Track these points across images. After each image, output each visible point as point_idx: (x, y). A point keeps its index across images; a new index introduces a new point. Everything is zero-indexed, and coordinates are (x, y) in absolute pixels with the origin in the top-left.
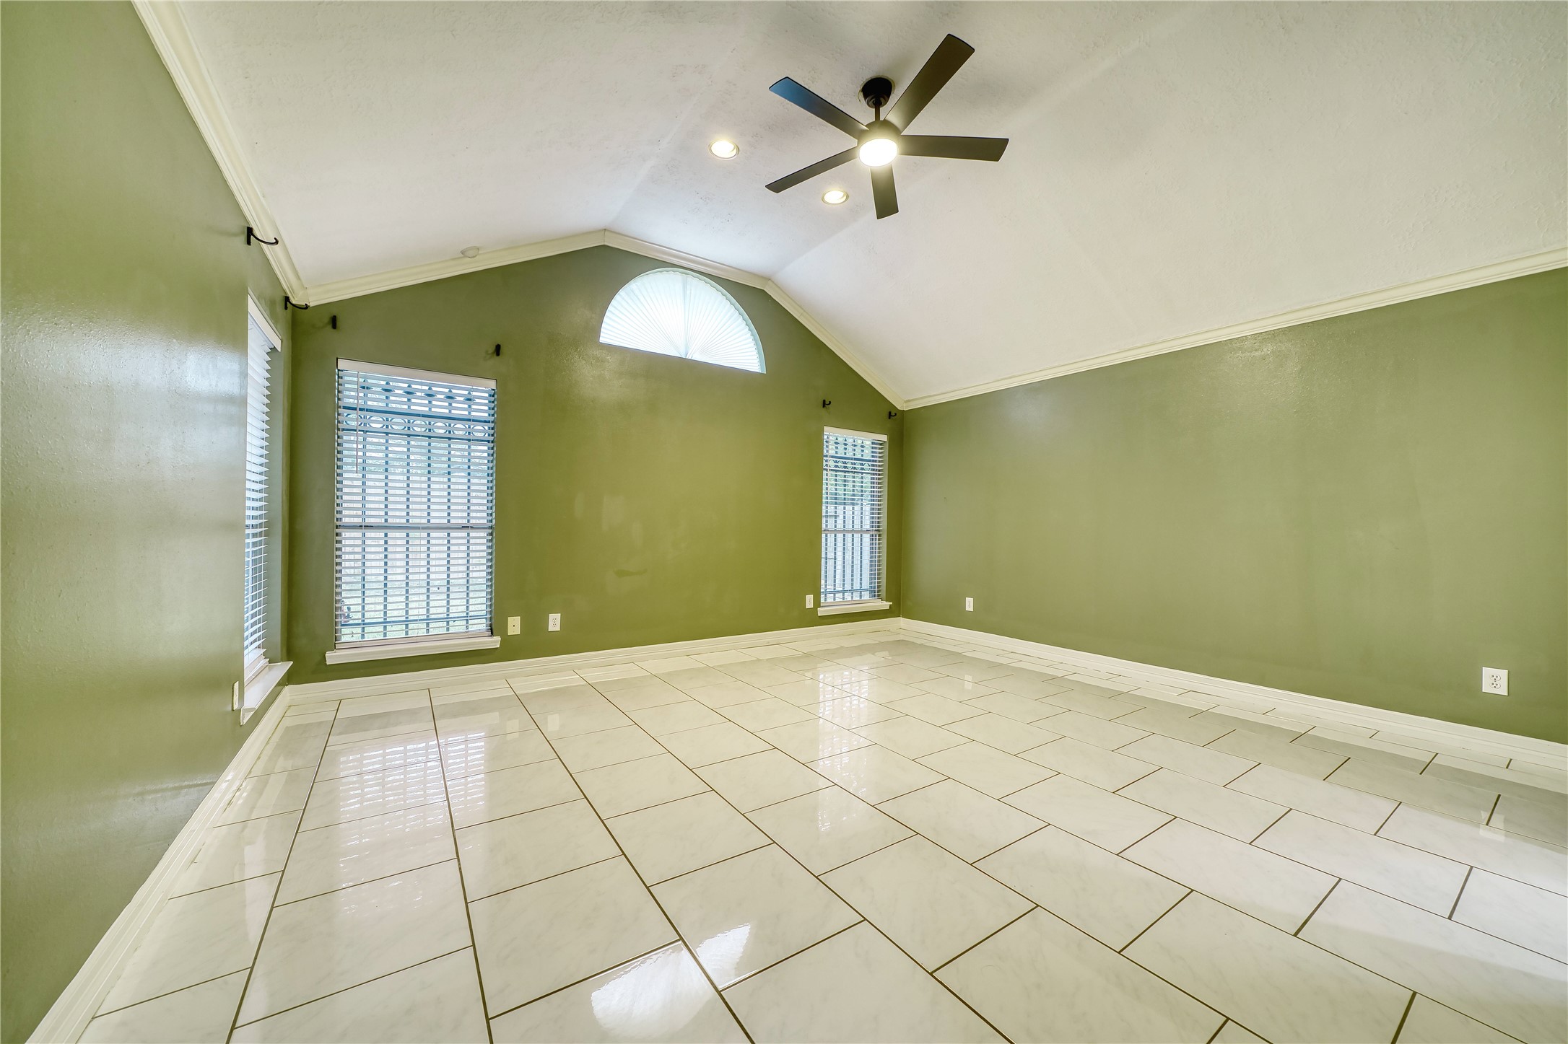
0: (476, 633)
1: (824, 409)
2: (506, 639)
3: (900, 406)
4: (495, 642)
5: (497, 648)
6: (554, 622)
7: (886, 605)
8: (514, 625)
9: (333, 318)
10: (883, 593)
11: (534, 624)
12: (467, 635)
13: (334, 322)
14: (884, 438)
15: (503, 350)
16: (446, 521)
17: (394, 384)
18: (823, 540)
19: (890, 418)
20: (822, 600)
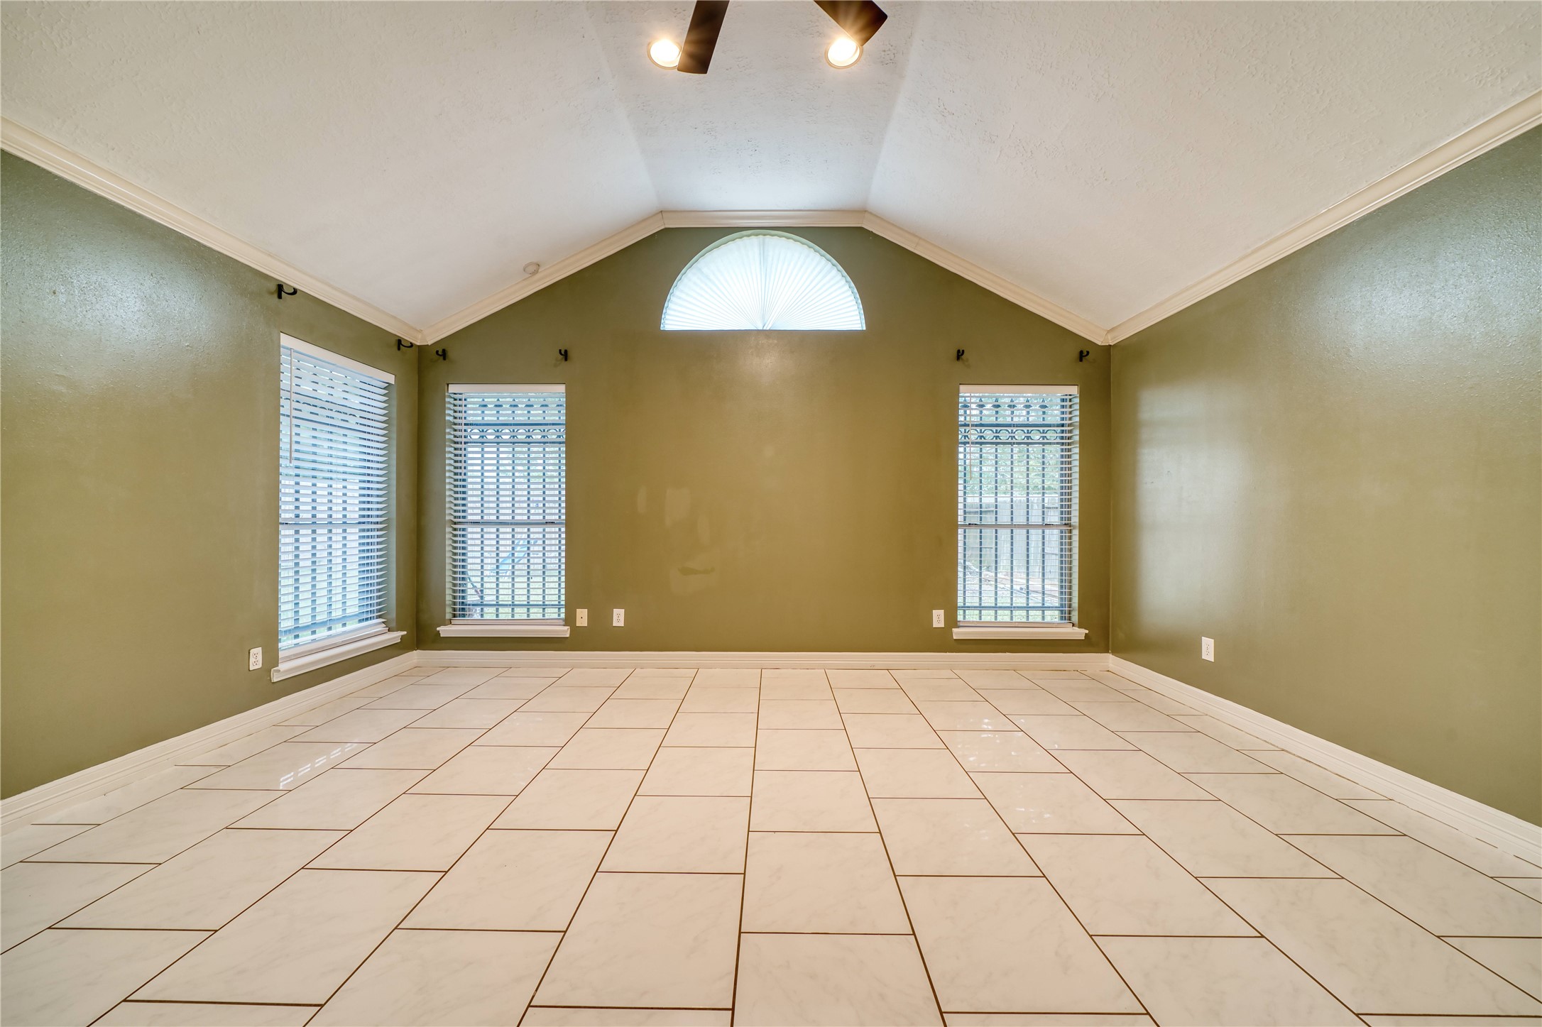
0: (552, 622)
1: (959, 364)
2: (575, 629)
3: (1100, 338)
4: (565, 631)
5: (567, 638)
6: (619, 617)
7: (1080, 633)
8: (582, 617)
9: (441, 352)
10: (1075, 618)
11: (600, 617)
12: (543, 621)
13: (444, 355)
14: (1074, 390)
15: (571, 354)
16: (510, 518)
17: (504, 400)
18: (960, 537)
19: (1081, 360)
20: (960, 618)
